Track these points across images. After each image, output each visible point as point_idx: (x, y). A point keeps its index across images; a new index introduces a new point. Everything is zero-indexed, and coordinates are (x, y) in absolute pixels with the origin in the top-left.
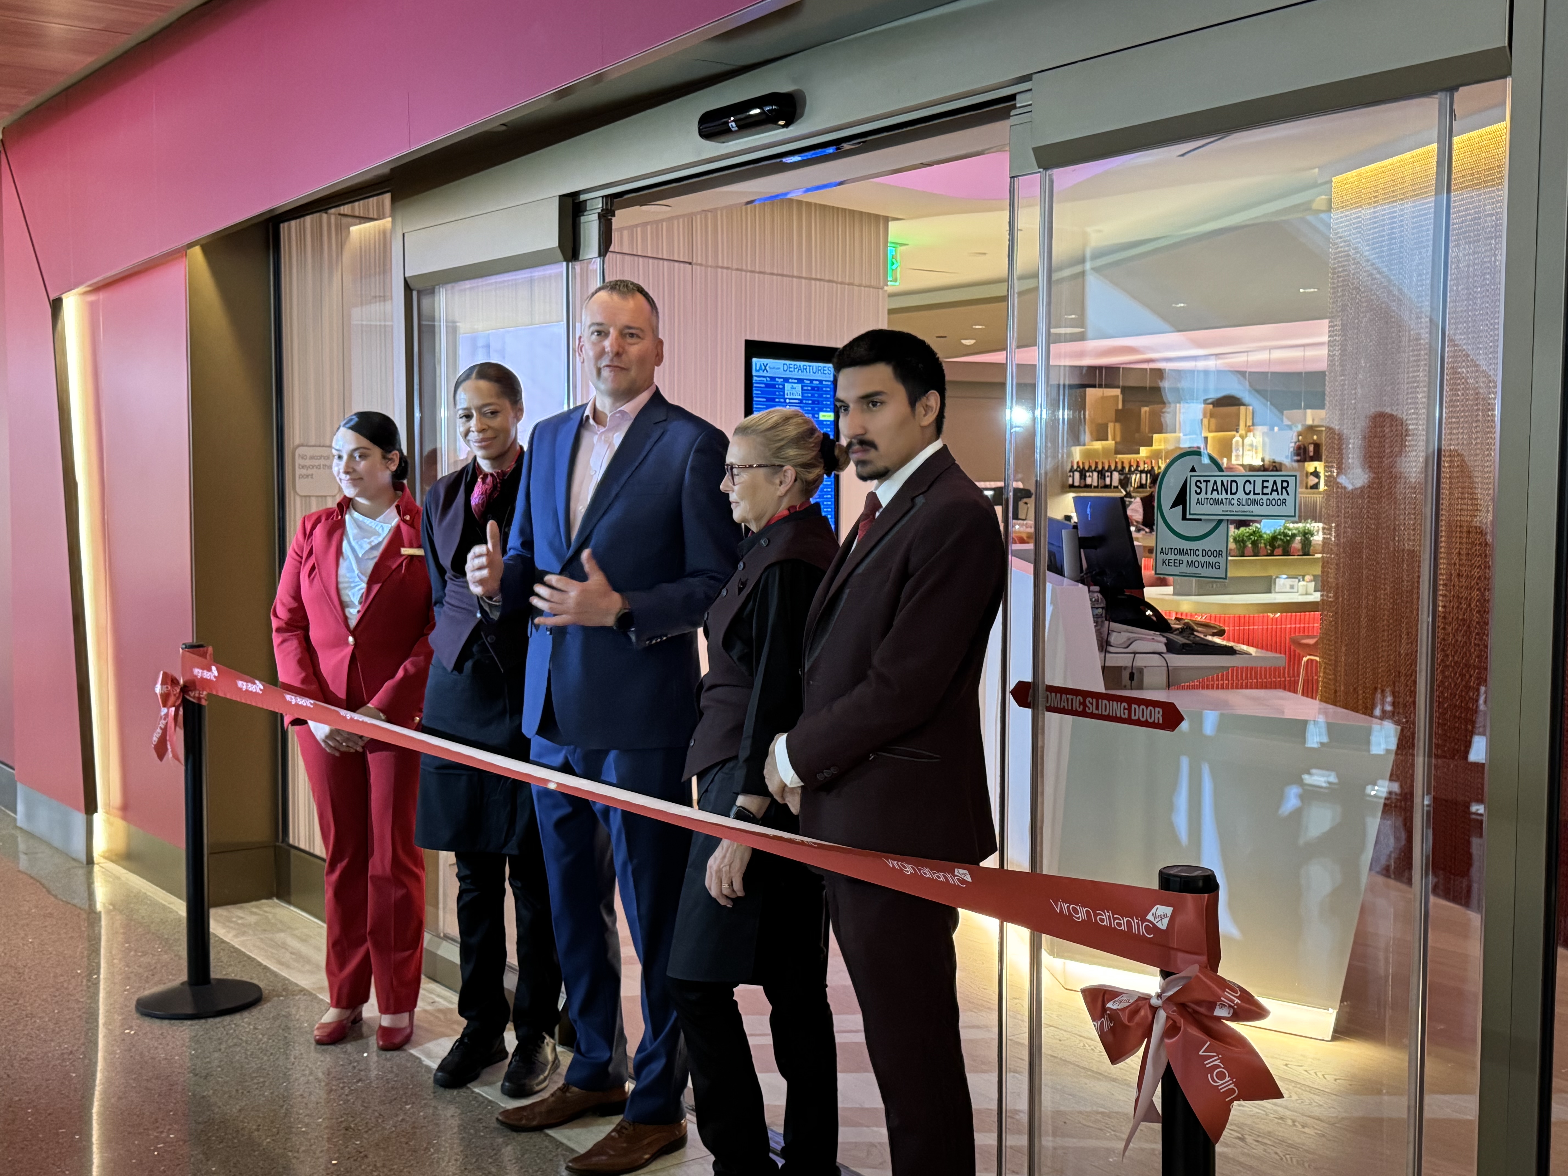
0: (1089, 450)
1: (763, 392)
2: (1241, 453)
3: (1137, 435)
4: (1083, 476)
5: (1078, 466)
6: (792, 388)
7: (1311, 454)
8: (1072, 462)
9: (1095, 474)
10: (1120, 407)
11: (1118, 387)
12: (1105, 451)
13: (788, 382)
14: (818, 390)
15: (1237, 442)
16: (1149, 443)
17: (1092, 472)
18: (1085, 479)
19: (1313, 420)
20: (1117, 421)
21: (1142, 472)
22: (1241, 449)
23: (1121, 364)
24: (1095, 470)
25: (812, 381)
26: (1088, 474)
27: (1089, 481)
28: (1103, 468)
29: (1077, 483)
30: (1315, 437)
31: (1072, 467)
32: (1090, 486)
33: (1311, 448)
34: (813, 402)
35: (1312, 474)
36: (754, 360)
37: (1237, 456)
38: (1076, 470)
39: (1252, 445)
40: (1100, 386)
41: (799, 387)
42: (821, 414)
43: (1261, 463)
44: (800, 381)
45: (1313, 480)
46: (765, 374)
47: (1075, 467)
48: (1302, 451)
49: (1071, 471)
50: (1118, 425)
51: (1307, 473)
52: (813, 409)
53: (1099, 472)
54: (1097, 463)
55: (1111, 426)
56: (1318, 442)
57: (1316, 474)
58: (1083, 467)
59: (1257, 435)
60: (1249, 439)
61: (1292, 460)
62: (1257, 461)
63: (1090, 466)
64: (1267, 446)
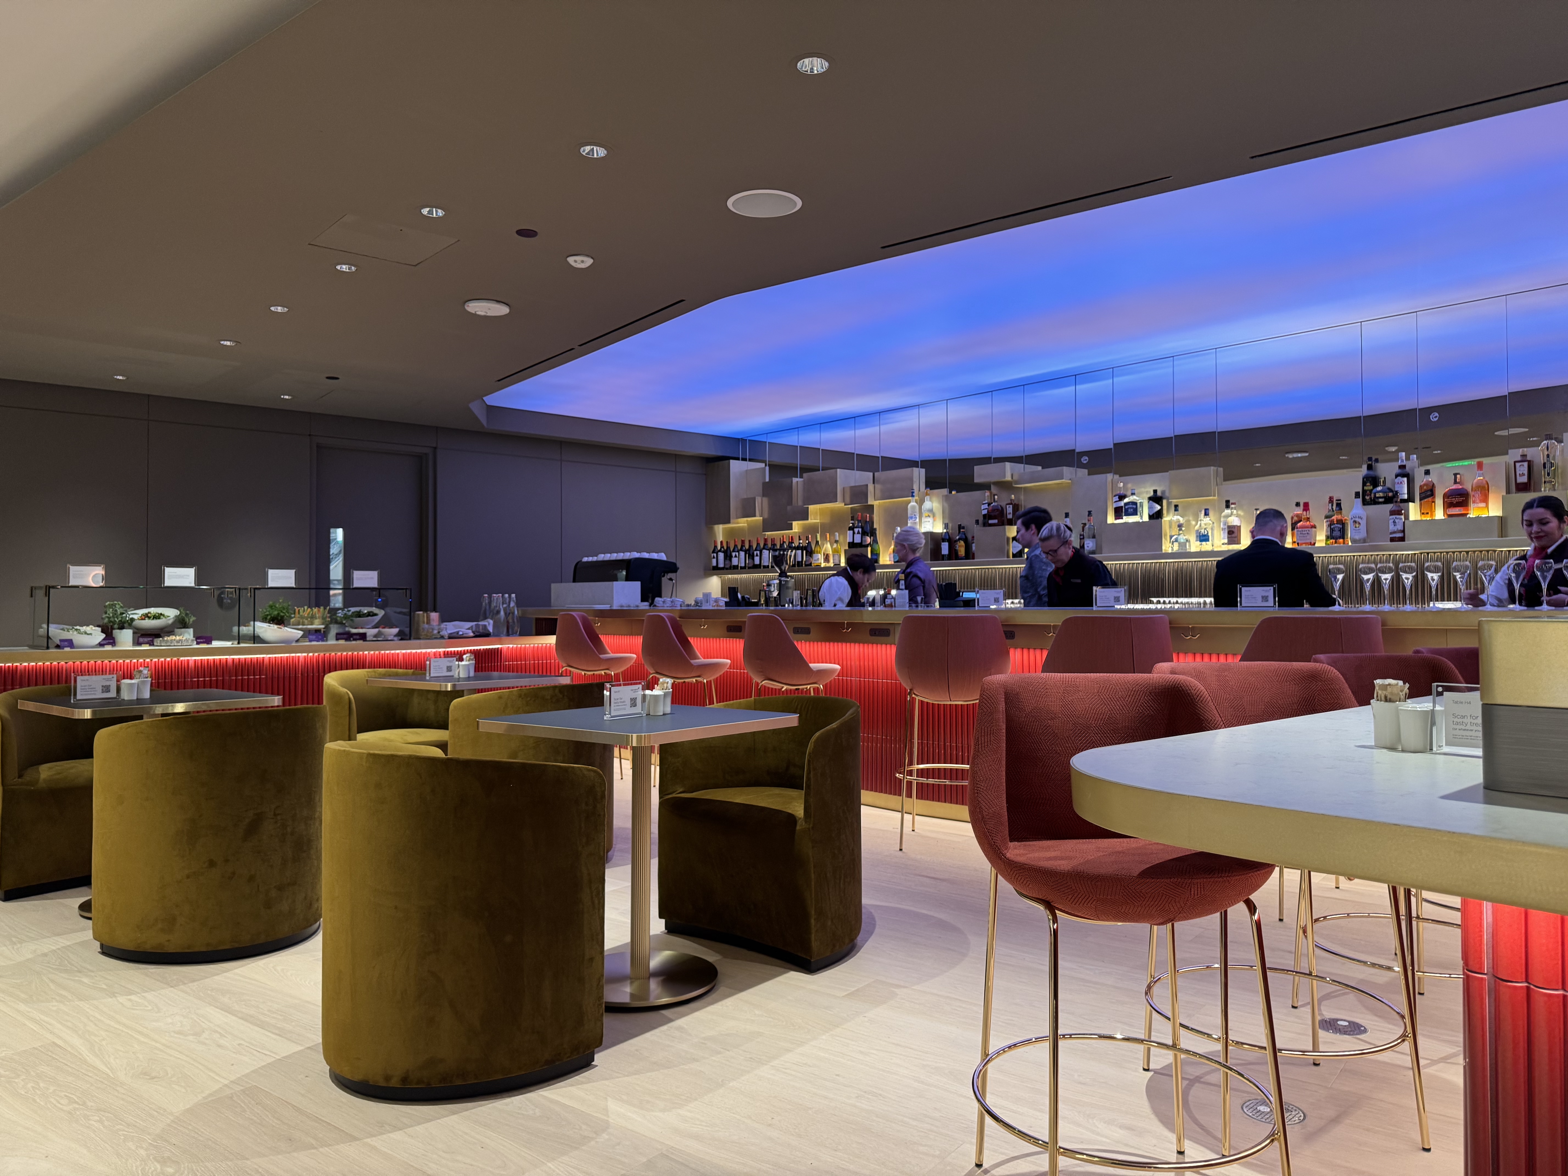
0: (732, 529)
3: (789, 508)
4: (728, 557)
5: (722, 547)
8: (715, 542)
9: (742, 554)
10: (767, 480)
11: (763, 461)
12: (752, 528)
15: (913, 507)
16: (804, 516)
17: (738, 551)
18: (731, 560)
19: (1012, 476)
20: (764, 495)
21: (797, 548)
22: (917, 516)
24: (741, 550)
26: (733, 554)
27: (735, 561)
28: (750, 546)
29: (721, 565)
30: (1013, 496)
31: (716, 547)
32: (736, 567)
33: (1010, 509)
38: (720, 551)
39: (931, 511)
40: (744, 459)
43: (944, 531)
47: (719, 547)
48: (998, 513)
49: (713, 552)
50: (765, 500)
51: (1008, 539)
53: (746, 551)
54: (743, 542)
55: (758, 500)
56: (1016, 502)
58: (728, 548)
59: (934, 499)
60: (927, 505)
61: (986, 524)
62: (938, 528)
63: (736, 546)
64: (947, 511)
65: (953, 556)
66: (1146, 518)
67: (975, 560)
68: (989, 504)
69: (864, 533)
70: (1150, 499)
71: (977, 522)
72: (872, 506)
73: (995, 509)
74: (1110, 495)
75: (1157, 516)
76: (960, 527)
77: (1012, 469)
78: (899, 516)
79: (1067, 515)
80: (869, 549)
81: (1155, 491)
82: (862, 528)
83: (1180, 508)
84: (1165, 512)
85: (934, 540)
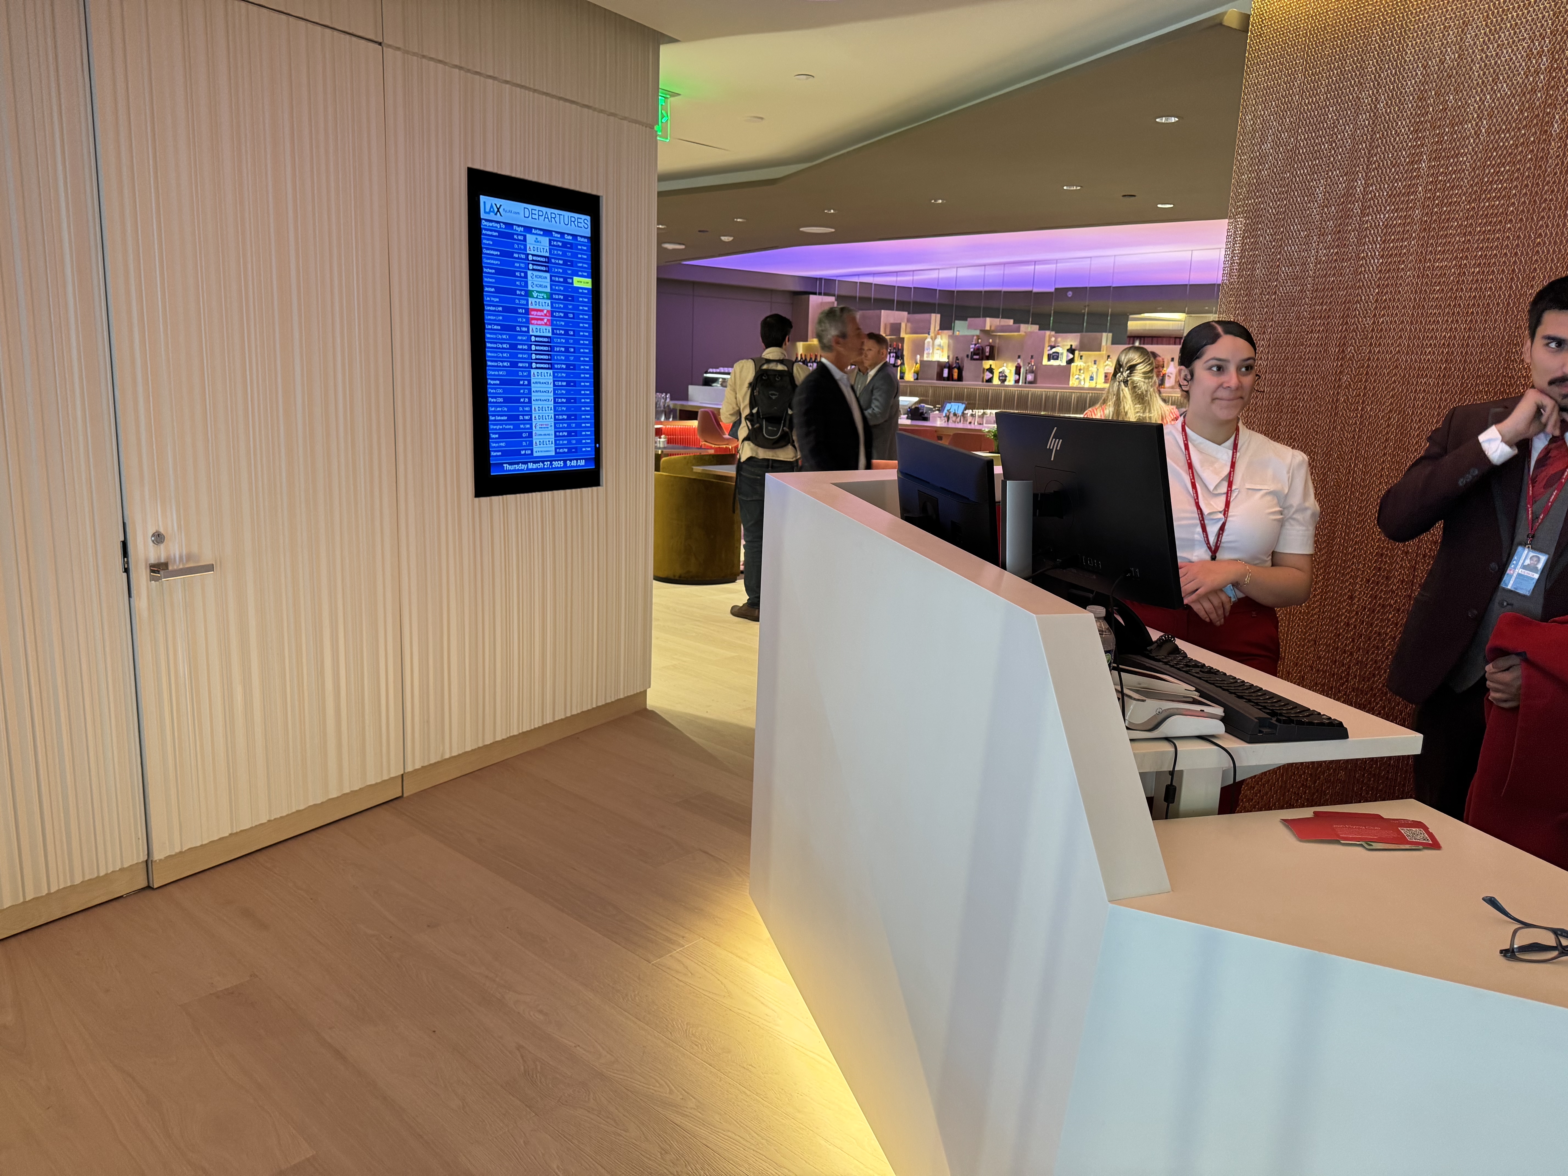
0: (810, 345)
1: (495, 243)
2: (931, 351)
5: (802, 358)
6: (537, 241)
7: (987, 354)
11: (834, 295)
13: (531, 233)
14: (571, 248)
15: (929, 342)
17: (812, 362)
19: (991, 327)
22: (931, 348)
23: (837, 276)
24: (815, 362)
25: (562, 234)
26: (809, 364)
30: (991, 340)
31: (797, 358)
33: (988, 349)
34: (565, 262)
35: (987, 370)
36: (483, 198)
37: (928, 354)
39: (940, 346)
40: (820, 294)
41: (545, 241)
42: (576, 279)
43: (947, 360)
44: (547, 233)
45: (988, 375)
46: (498, 218)
47: (799, 359)
48: (980, 351)
51: (984, 369)
52: (565, 271)
57: (991, 370)
58: (806, 359)
59: (944, 336)
60: (938, 341)
61: (972, 359)
62: (944, 359)
63: (811, 358)
64: (952, 347)
65: (950, 378)
66: (1064, 363)
67: (964, 383)
68: (975, 345)
69: (897, 357)
70: (1068, 350)
71: (968, 356)
72: (903, 338)
73: (978, 349)
74: (1047, 345)
75: (1070, 361)
76: (957, 359)
77: (991, 322)
78: (919, 348)
79: (1019, 357)
80: (899, 368)
81: (1071, 346)
82: (896, 353)
83: (1083, 358)
84: (1076, 359)
85: (941, 366)
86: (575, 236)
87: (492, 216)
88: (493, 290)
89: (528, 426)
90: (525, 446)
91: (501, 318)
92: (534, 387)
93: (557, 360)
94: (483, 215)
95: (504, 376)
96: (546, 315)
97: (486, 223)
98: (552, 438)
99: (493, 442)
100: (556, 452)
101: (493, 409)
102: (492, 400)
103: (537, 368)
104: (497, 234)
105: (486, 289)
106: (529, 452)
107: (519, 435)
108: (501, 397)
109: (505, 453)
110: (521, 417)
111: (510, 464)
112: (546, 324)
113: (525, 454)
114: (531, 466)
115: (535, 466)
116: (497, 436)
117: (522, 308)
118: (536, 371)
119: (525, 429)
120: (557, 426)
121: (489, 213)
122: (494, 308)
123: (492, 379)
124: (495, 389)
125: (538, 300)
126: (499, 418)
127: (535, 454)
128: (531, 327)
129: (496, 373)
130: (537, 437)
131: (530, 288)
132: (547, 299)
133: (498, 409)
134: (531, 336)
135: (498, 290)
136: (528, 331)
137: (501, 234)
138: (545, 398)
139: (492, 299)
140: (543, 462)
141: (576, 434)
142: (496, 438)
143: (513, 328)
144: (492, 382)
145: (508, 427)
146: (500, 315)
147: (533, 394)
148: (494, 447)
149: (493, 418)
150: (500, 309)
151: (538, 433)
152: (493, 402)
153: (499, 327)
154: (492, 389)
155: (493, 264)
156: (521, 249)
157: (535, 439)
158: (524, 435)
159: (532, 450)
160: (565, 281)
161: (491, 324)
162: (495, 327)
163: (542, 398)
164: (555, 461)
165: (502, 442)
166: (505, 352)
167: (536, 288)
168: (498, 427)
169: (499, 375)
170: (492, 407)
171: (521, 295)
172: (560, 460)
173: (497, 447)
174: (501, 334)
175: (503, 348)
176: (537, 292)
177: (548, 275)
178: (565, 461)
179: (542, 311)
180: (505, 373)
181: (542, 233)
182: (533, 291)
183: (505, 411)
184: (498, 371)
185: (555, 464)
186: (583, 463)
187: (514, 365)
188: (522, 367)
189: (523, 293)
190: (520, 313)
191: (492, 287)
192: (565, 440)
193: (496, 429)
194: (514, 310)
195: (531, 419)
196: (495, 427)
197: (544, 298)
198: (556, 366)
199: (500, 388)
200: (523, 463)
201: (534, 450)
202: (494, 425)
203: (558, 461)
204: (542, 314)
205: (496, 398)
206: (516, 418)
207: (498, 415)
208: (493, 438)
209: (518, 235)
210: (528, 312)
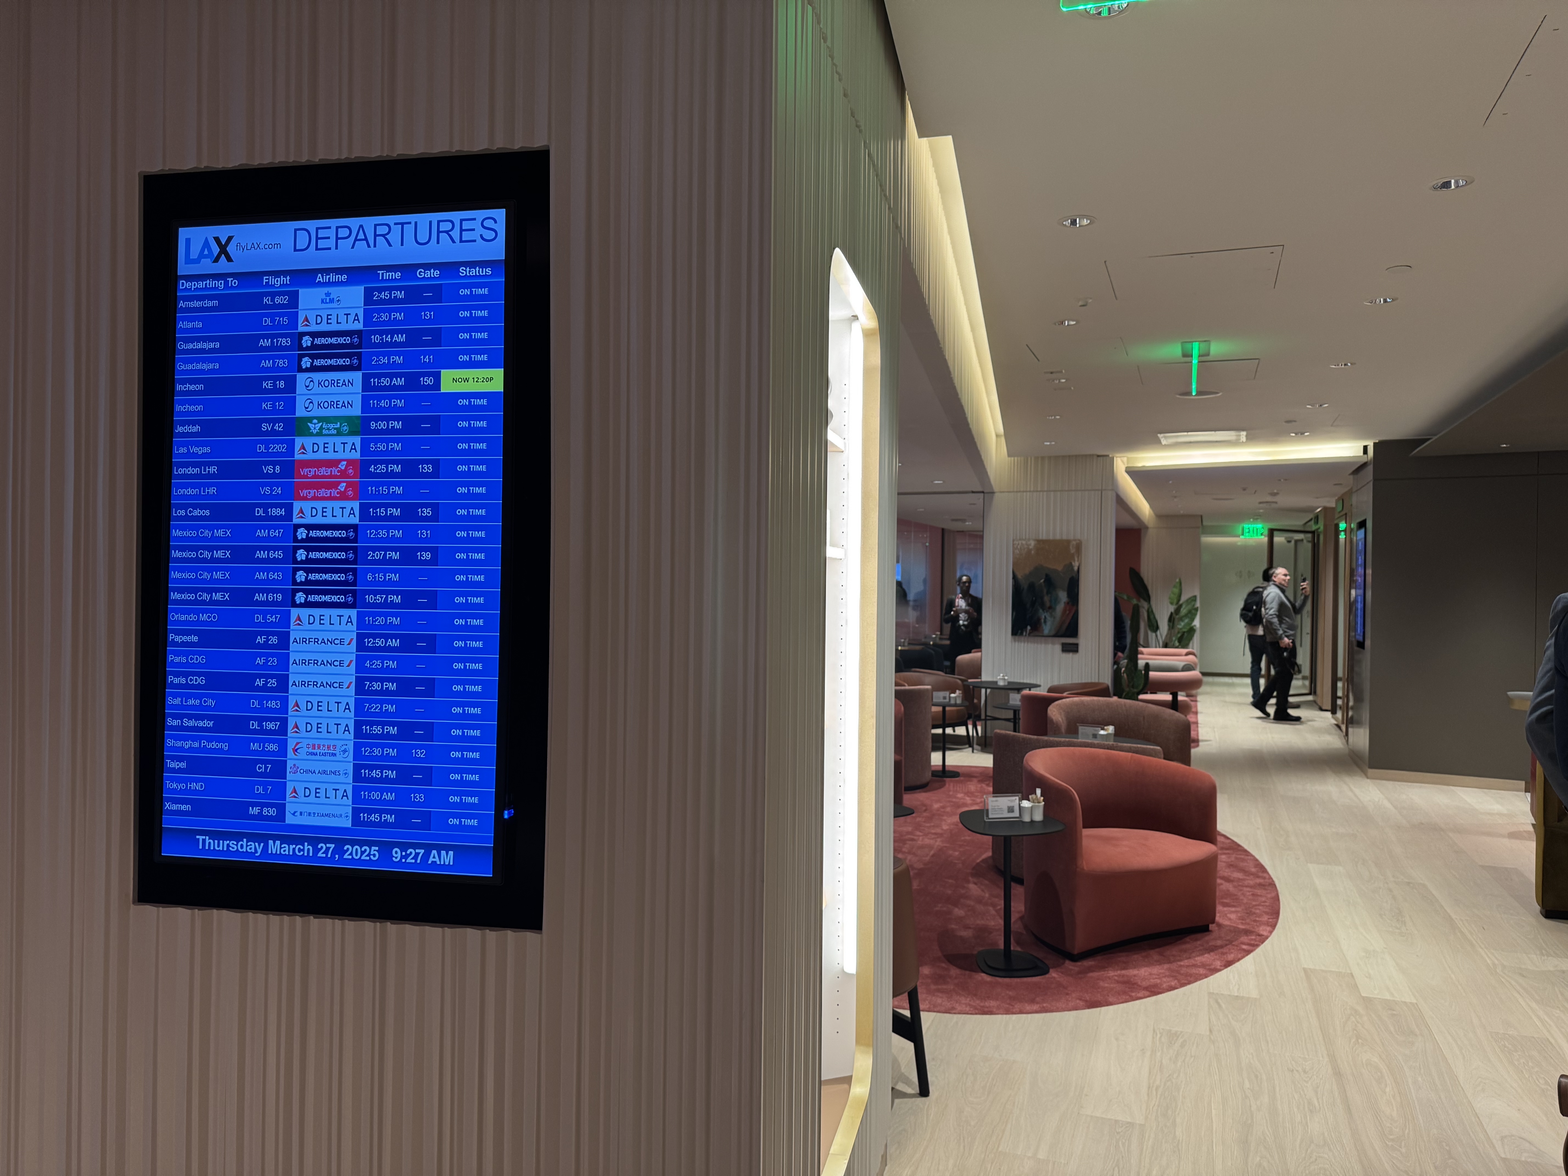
1: (213, 323)
6: (328, 300)
13: (312, 283)
14: (437, 297)
25: (409, 269)
34: (414, 337)
36: (184, 233)
41: (356, 294)
42: (447, 374)
44: (361, 274)
46: (222, 267)
52: (411, 360)
86: (449, 268)
87: (207, 267)
88: (196, 429)
89: (273, 747)
90: (259, 796)
91: (212, 490)
92: (296, 652)
93: (375, 583)
94: (183, 268)
95: (211, 623)
96: (344, 474)
97: (188, 285)
98: (347, 783)
99: (172, 780)
100: (356, 820)
101: (177, 701)
102: (176, 681)
103: (307, 605)
104: (216, 303)
105: (180, 429)
106: (272, 812)
107: (247, 768)
108: (199, 674)
109: (200, 808)
110: (254, 725)
111: (215, 835)
112: (343, 497)
113: (260, 816)
114: (275, 847)
115: (288, 849)
116: (183, 765)
117: (274, 464)
118: (304, 612)
119: (263, 752)
120: (366, 751)
121: (197, 261)
122: (196, 470)
123: (178, 633)
124: (186, 654)
125: (320, 441)
126: (192, 723)
127: (290, 820)
128: (297, 505)
129: (192, 617)
130: (298, 776)
131: (300, 412)
132: (352, 433)
133: (191, 702)
134: (297, 527)
135: (209, 429)
136: (289, 516)
137: (226, 301)
138: (330, 679)
139: (195, 449)
140: (314, 842)
141: (428, 776)
142: (180, 770)
143: (246, 512)
144: (178, 639)
145: (214, 745)
146: (209, 485)
147: (292, 668)
148: (174, 791)
149: (176, 723)
150: (213, 469)
151: (303, 765)
152: (179, 686)
153: (207, 513)
154: (177, 654)
155: (202, 371)
156: (280, 326)
157: (293, 781)
158: (260, 768)
159: (282, 809)
160: (413, 382)
161: (185, 507)
162: (197, 513)
163: (319, 679)
164: (353, 843)
165: (197, 781)
166: (217, 569)
167: (317, 412)
168: (187, 745)
169: (199, 623)
170: (175, 696)
171: (274, 432)
172: (370, 844)
173: (181, 792)
174: (211, 528)
175: (213, 560)
176: (320, 419)
177: (357, 377)
178: (386, 849)
179: (335, 463)
180: (214, 617)
181: (344, 278)
182: (310, 419)
183: (208, 708)
184: (197, 612)
185: (353, 852)
186: (448, 858)
187: (243, 597)
188: (266, 603)
189: (279, 427)
190: (268, 476)
191: (193, 423)
192: (391, 791)
193: (182, 749)
194: (254, 469)
195: (283, 730)
196: (179, 744)
197: (339, 433)
198: (370, 599)
199: (200, 653)
200: (251, 838)
201: (289, 808)
202: (177, 738)
203: (361, 843)
204: (335, 471)
205: (186, 675)
206: (240, 724)
207: (190, 717)
208: (173, 770)
209: (273, 295)
210: (290, 468)
